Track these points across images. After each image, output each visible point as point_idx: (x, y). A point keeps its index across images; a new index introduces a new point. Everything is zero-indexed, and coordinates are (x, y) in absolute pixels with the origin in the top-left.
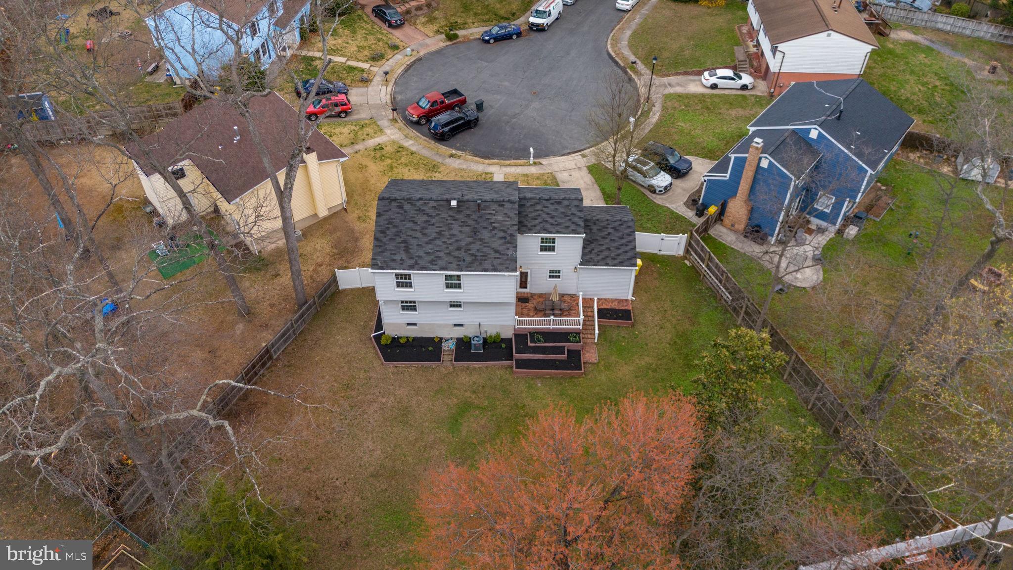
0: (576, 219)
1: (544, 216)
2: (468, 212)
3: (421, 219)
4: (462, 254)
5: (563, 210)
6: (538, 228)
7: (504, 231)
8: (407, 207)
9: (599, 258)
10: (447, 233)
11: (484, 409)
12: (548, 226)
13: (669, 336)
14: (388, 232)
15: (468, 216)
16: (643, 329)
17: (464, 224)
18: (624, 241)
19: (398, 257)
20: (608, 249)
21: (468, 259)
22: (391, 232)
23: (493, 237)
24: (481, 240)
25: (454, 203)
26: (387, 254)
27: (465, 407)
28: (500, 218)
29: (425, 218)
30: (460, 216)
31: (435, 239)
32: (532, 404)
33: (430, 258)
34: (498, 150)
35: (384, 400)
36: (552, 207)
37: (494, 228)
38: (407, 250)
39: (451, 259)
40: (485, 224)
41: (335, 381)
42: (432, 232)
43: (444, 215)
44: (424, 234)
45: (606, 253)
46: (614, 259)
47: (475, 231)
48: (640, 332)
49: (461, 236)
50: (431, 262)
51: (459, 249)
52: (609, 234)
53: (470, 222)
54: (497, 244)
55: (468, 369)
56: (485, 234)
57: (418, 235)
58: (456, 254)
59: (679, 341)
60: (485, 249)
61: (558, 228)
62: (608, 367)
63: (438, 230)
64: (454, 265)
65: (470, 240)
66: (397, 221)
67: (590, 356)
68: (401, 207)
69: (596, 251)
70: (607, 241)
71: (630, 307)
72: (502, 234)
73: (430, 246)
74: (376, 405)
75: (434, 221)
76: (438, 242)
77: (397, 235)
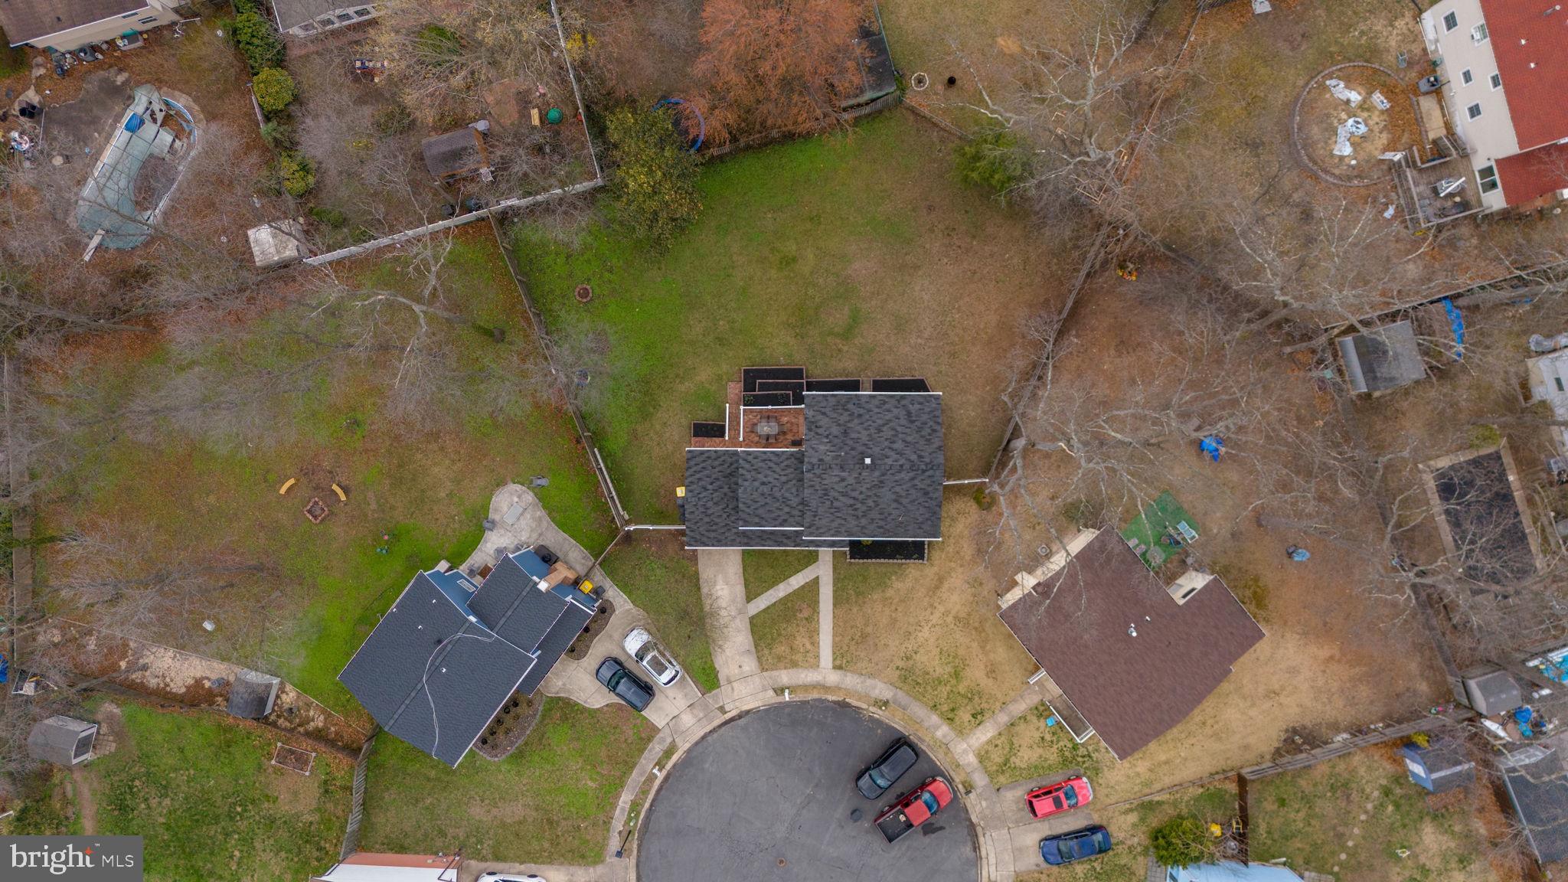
0: (747, 466)
1: (778, 470)
2: (853, 452)
3: (899, 445)
4: (857, 411)
5: (759, 476)
6: (784, 457)
7: (817, 434)
8: (914, 457)
9: (723, 458)
10: (873, 431)
11: (831, 333)
12: (774, 458)
13: (659, 415)
14: (929, 431)
15: (853, 449)
16: (683, 420)
17: (856, 440)
18: (698, 476)
19: (917, 407)
20: (713, 468)
21: (850, 406)
22: (926, 431)
23: (828, 428)
24: (839, 425)
26: (927, 410)
27: (847, 334)
28: (822, 448)
29: (895, 446)
30: (861, 449)
31: (884, 425)
32: (789, 338)
33: (887, 406)
34: (829, 719)
35: (919, 341)
36: (770, 479)
37: (827, 437)
38: (909, 414)
39: (868, 406)
40: (836, 441)
42: (887, 433)
43: (877, 450)
44: (893, 429)
45: (717, 463)
46: (709, 458)
47: (845, 433)
48: (686, 417)
49: (859, 428)
50: (885, 403)
51: (860, 416)
52: (711, 484)
53: (850, 442)
54: (824, 421)
56: (835, 430)
57: (899, 429)
58: (862, 411)
59: (651, 410)
60: (835, 415)
61: (765, 457)
62: (720, 378)
63: (881, 434)
64: (863, 400)
65: (849, 425)
66: (922, 442)
67: (735, 389)
68: (920, 457)
69: (726, 466)
70: (714, 476)
71: (693, 439)
72: (820, 431)
73: (887, 418)
75: (887, 443)
76: (880, 422)
77: (919, 430)
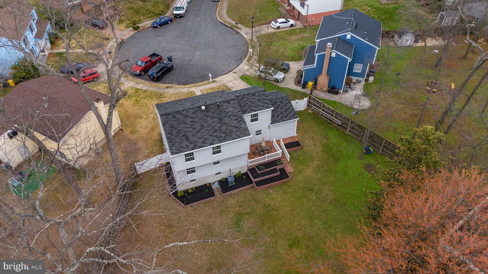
0: (265, 101)
1: (249, 103)
2: (213, 111)
3: (189, 120)
4: (218, 134)
5: (257, 98)
6: (249, 110)
7: (236, 116)
8: (178, 116)
9: (279, 118)
10: (206, 125)
11: (250, 213)
12: (253, 108)
13: (320, 148)
14: (173, 133)
15: (213, 113)
17: (213, 117)
18: (287, 107)
19: (184, 145)
20: (281, 113)
21: (223, 135)
22: (175, 132)
23: (231, 120)
24: (225, 123)
25: (203, 108)
26: (177, 144)
27: (240, 216)
28: (230, 109)
29: (190, 120)
30: (209, 114)
31: (200, 129)
32: (273, 203)
33: (202, 140)
34: (190, 80)
35: (194, 227)
36: (251, 98)
37: (230, 115)
38: (187, 139)
39: (214, 138)
40: (224, 115)
41: (161, 225)
42: (197, 126)
43: (200, 115)
44: (194, 128)
45: (281, 115)
46: (286, 117)
47: (221, 120)
48: (307, 150)
49: (214, 124)
50: (203, 142)
51: (215, 131)
52: (279, 105)
53: (216, 116)
54: (234, 123)
55: (231, 195)
56: (226, 120)
57: (191, 129)
58: (215, 134)
59: (326, 150)
60: (230, 128)
61: (259, 108)
62: (300, 172)
63: (200, 124)
64: (216, 141)
65: (220, 125)
66: (175, 125)
67: (289, 169)
68: (175, 117)
69: (276, 115)
70: (279, 109)
72: (235, 118)
73: (199, 134)
74: (190, 231)
75: (196, 120)
76: (203, 131)
77: (179, 132)
